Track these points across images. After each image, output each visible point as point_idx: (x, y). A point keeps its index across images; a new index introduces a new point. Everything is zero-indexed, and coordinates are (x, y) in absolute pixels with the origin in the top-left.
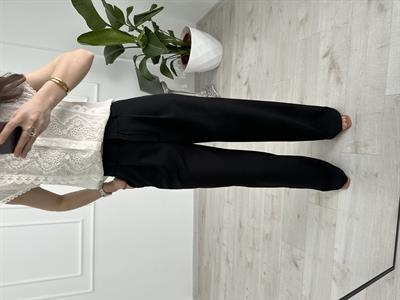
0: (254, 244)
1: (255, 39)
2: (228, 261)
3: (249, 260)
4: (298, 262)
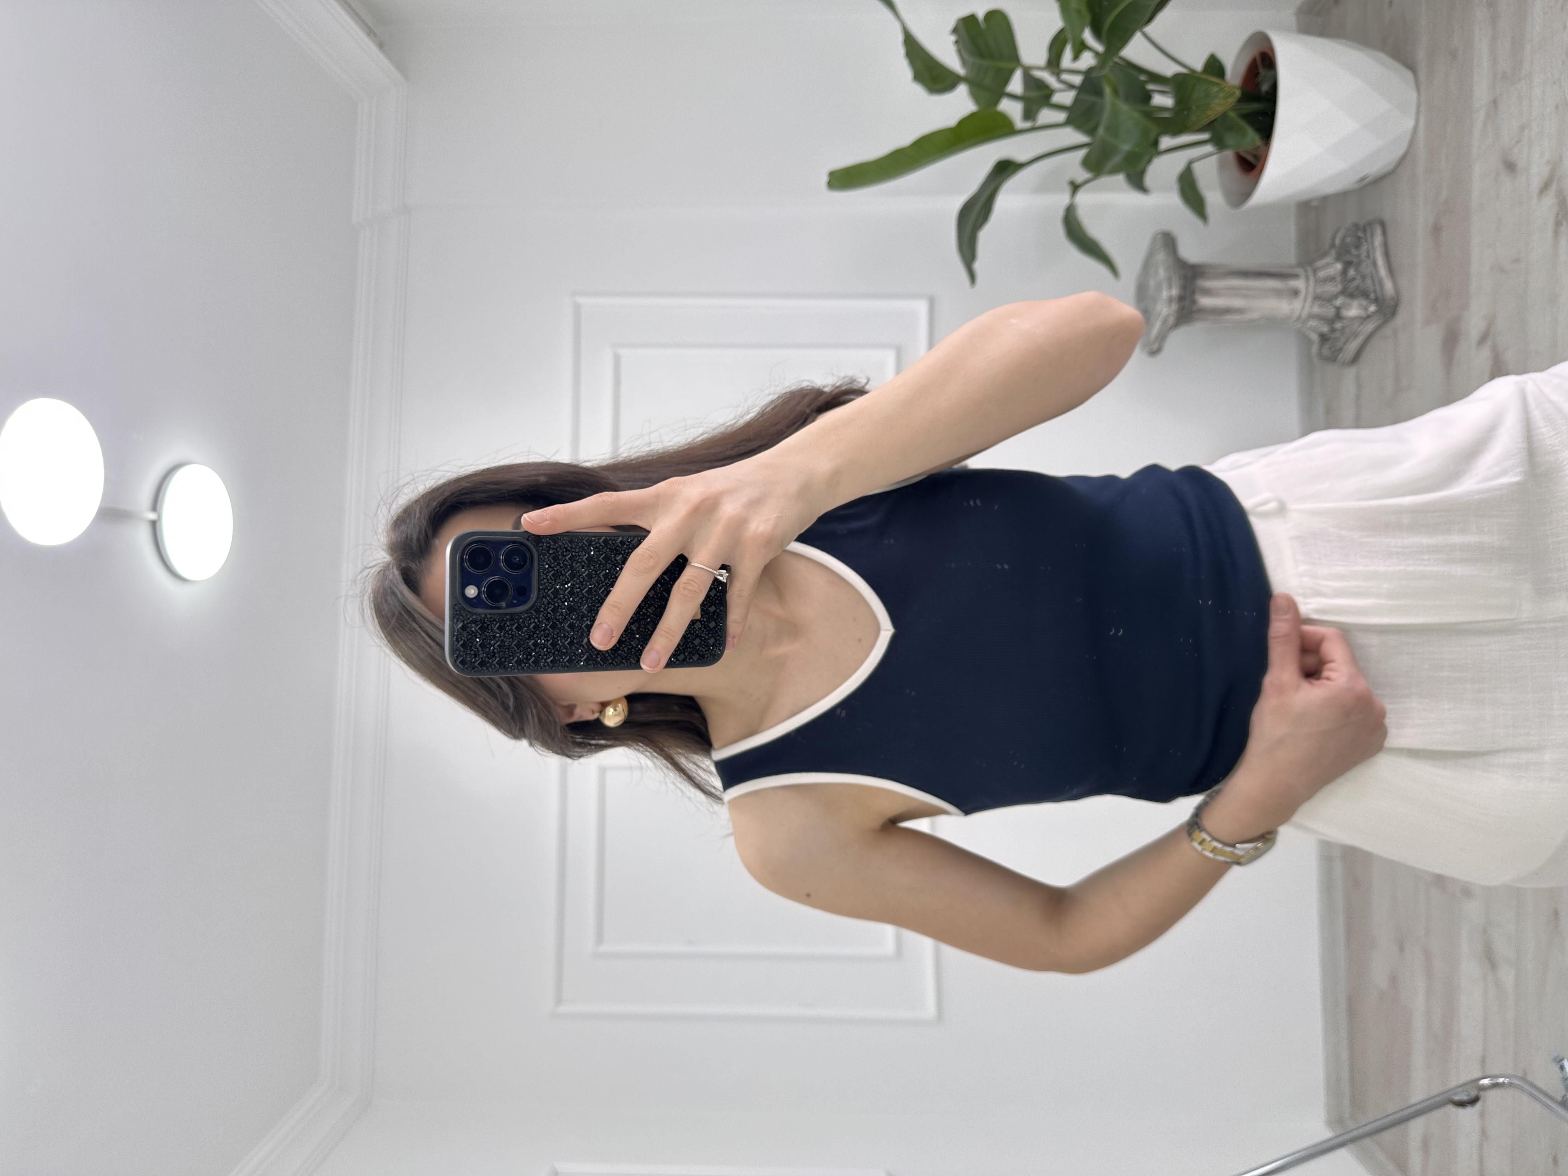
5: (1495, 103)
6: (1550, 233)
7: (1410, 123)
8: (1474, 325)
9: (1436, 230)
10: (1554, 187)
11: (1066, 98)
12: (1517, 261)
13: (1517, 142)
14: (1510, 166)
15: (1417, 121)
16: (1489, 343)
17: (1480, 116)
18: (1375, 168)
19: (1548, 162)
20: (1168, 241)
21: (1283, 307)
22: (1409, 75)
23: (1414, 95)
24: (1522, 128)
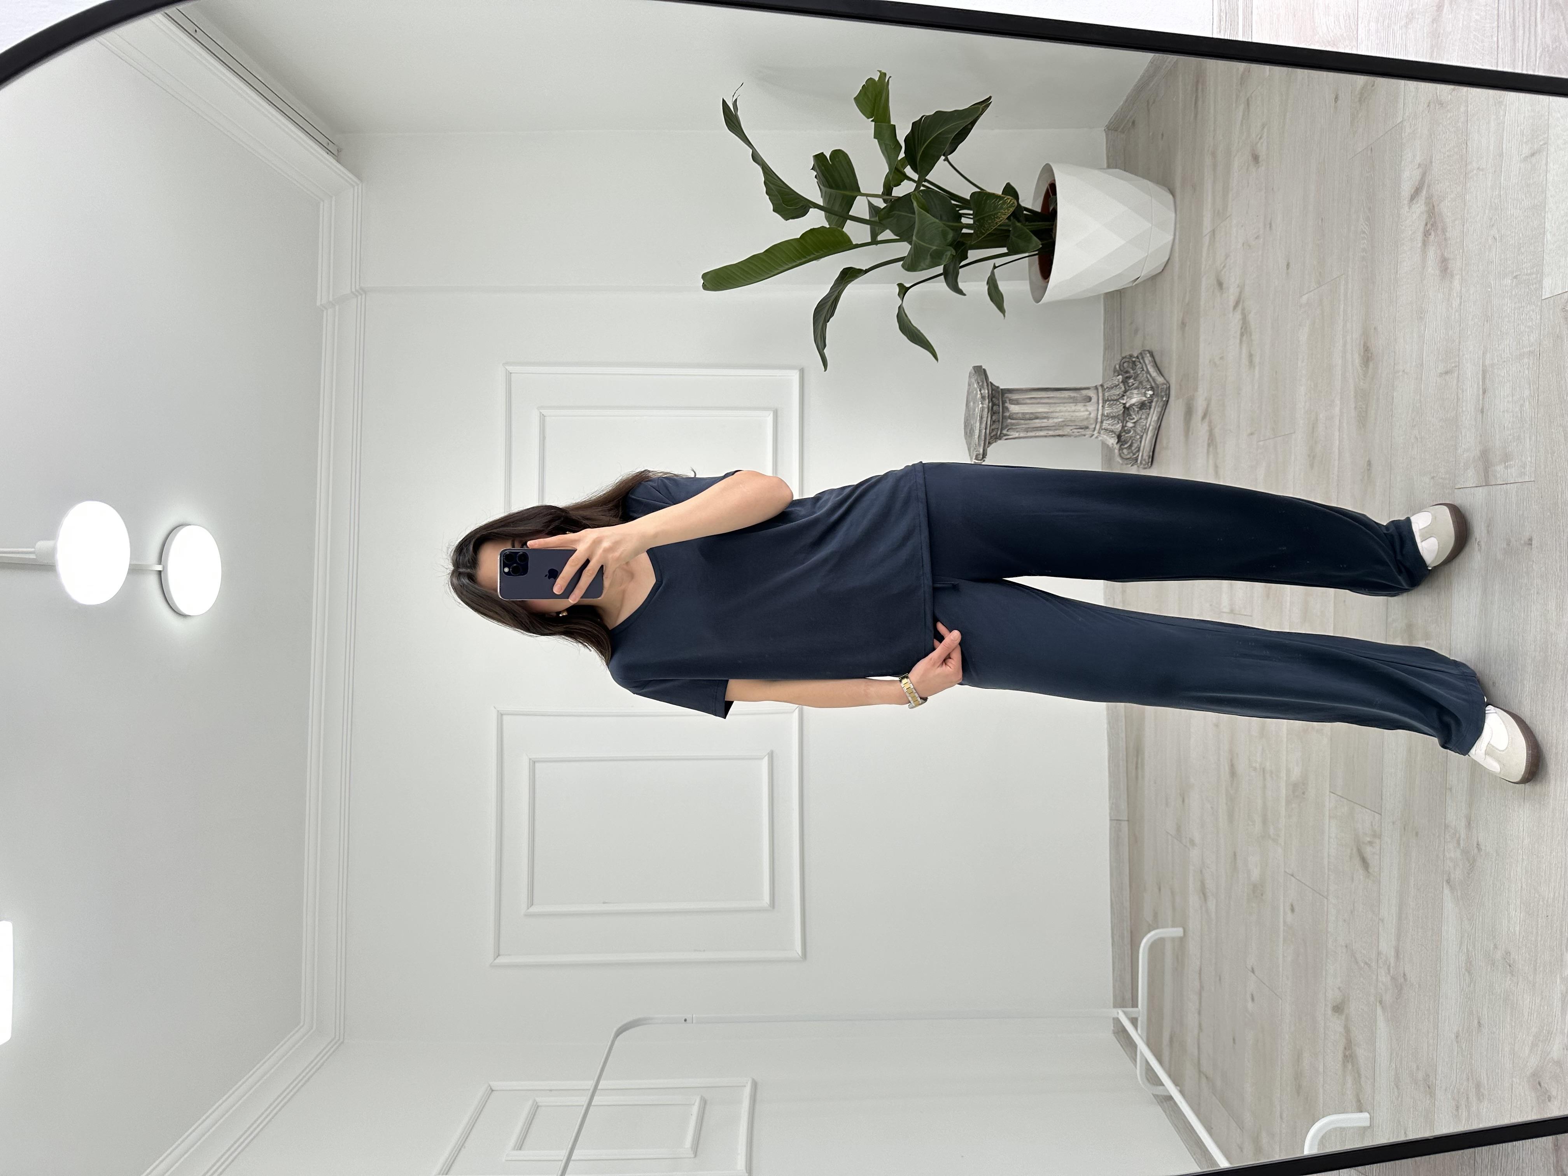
0: (1265, 822)
1: (1256, 158)
2: (1203, 893)
4: (1368, 850)
5: (1213, 232)
6: (1238, 341)
7: (1170, 238)
8: (1200, 405)
9: (1183, 324)
10: (1240, 306)
12: (1222, 358)
13: (1224, 267)
14: (1220, 284)
15: (1175, 235)
16: (1207, 420)
17: (1206, 240)
18: (1145, 272)
19: (1238, 286)
22: (1171, 196)
23: (1173, 215)
24: (1227, 256)
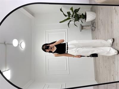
0: (106, 61)
3: (105, 65)
5: (99, 15)
8: (99, 29)
9: (97, 23)
11: (74, 16)
12: (100, 25)
13: (100, 18)
15: (96, 16)
20: (81, 25)
21: (89, 28)
